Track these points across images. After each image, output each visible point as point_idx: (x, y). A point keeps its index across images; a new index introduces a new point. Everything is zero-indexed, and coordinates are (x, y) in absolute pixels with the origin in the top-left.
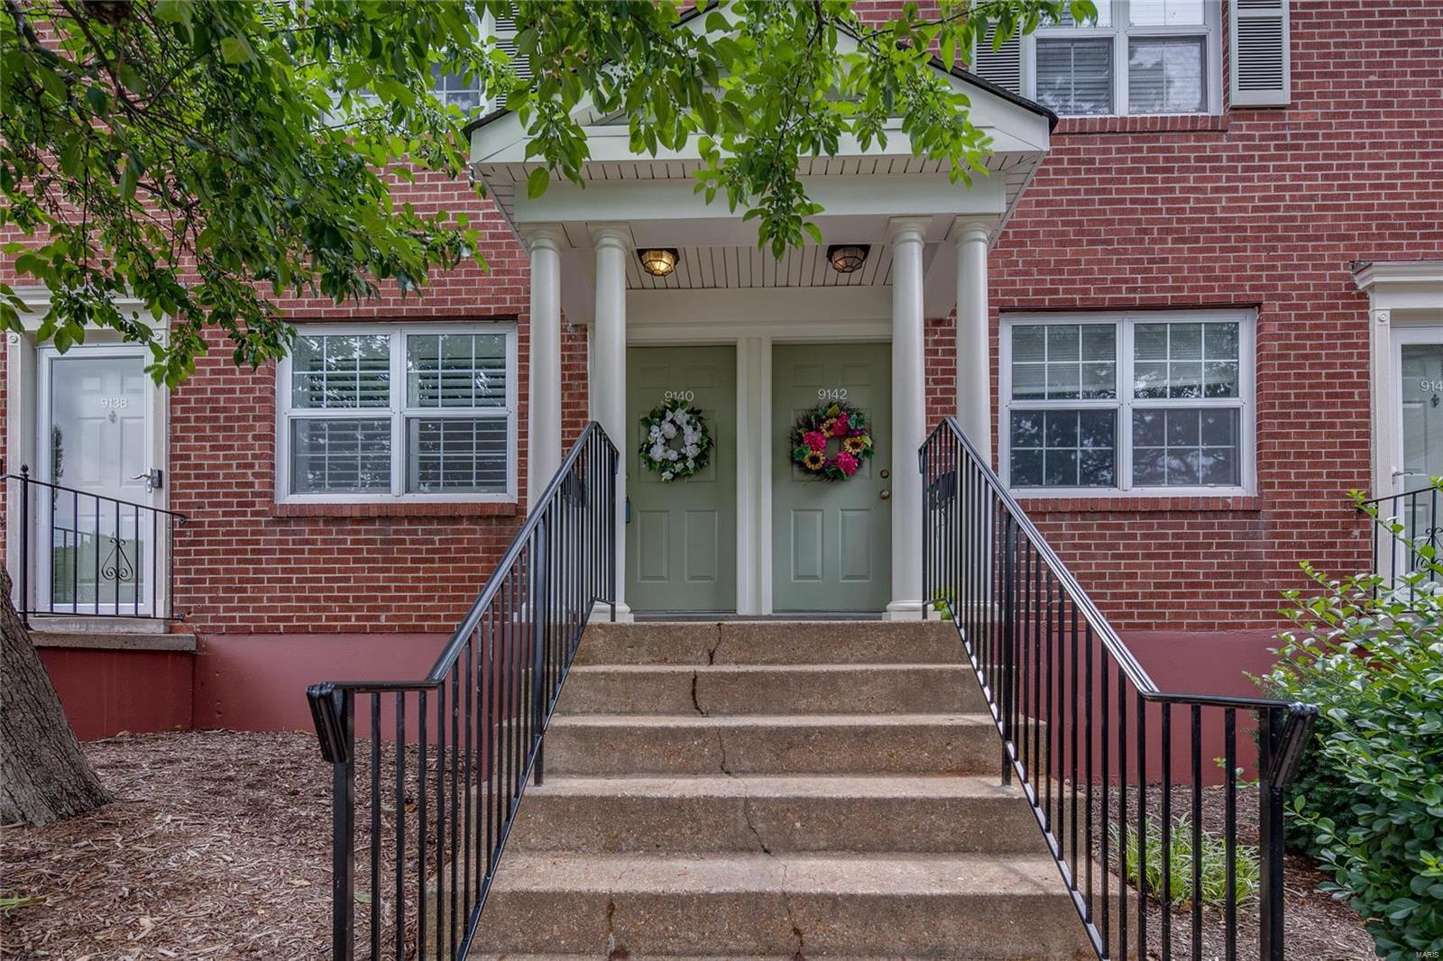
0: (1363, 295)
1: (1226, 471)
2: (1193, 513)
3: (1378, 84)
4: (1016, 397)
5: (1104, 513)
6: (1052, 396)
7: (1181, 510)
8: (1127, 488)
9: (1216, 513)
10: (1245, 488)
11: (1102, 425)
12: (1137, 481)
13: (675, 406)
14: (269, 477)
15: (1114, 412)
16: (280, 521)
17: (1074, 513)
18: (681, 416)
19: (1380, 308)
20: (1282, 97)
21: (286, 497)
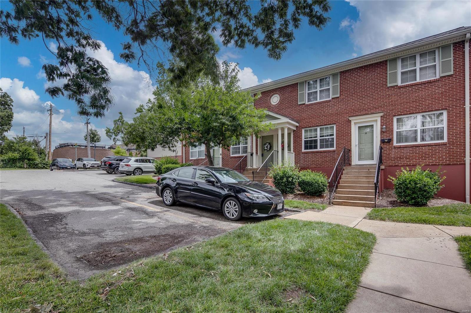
0: (350, 121)
1: (332, 146)
2: (326, 152)
3: (353, 91)
4: (305, 138)
5: (315, 153)
6: (309, 138)
7: (325, 152)
8: (319, 149)
9: (329, 152)
10: (334, 148)
11: (316, 141)
12: (321, 148)
13: (267, 143)
14: (230, 154)
15: (317, 139)
16: (231, 158)
17: (311, 153)
18: (268, 144)
19: (352, 123)
20: (338, 95)
21: (231, 156)
